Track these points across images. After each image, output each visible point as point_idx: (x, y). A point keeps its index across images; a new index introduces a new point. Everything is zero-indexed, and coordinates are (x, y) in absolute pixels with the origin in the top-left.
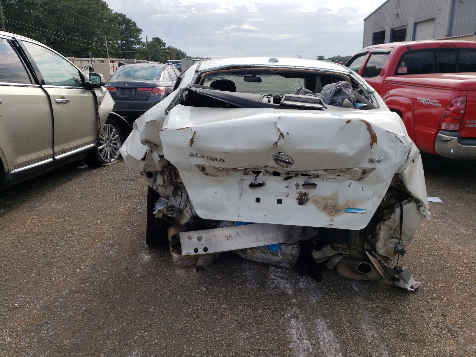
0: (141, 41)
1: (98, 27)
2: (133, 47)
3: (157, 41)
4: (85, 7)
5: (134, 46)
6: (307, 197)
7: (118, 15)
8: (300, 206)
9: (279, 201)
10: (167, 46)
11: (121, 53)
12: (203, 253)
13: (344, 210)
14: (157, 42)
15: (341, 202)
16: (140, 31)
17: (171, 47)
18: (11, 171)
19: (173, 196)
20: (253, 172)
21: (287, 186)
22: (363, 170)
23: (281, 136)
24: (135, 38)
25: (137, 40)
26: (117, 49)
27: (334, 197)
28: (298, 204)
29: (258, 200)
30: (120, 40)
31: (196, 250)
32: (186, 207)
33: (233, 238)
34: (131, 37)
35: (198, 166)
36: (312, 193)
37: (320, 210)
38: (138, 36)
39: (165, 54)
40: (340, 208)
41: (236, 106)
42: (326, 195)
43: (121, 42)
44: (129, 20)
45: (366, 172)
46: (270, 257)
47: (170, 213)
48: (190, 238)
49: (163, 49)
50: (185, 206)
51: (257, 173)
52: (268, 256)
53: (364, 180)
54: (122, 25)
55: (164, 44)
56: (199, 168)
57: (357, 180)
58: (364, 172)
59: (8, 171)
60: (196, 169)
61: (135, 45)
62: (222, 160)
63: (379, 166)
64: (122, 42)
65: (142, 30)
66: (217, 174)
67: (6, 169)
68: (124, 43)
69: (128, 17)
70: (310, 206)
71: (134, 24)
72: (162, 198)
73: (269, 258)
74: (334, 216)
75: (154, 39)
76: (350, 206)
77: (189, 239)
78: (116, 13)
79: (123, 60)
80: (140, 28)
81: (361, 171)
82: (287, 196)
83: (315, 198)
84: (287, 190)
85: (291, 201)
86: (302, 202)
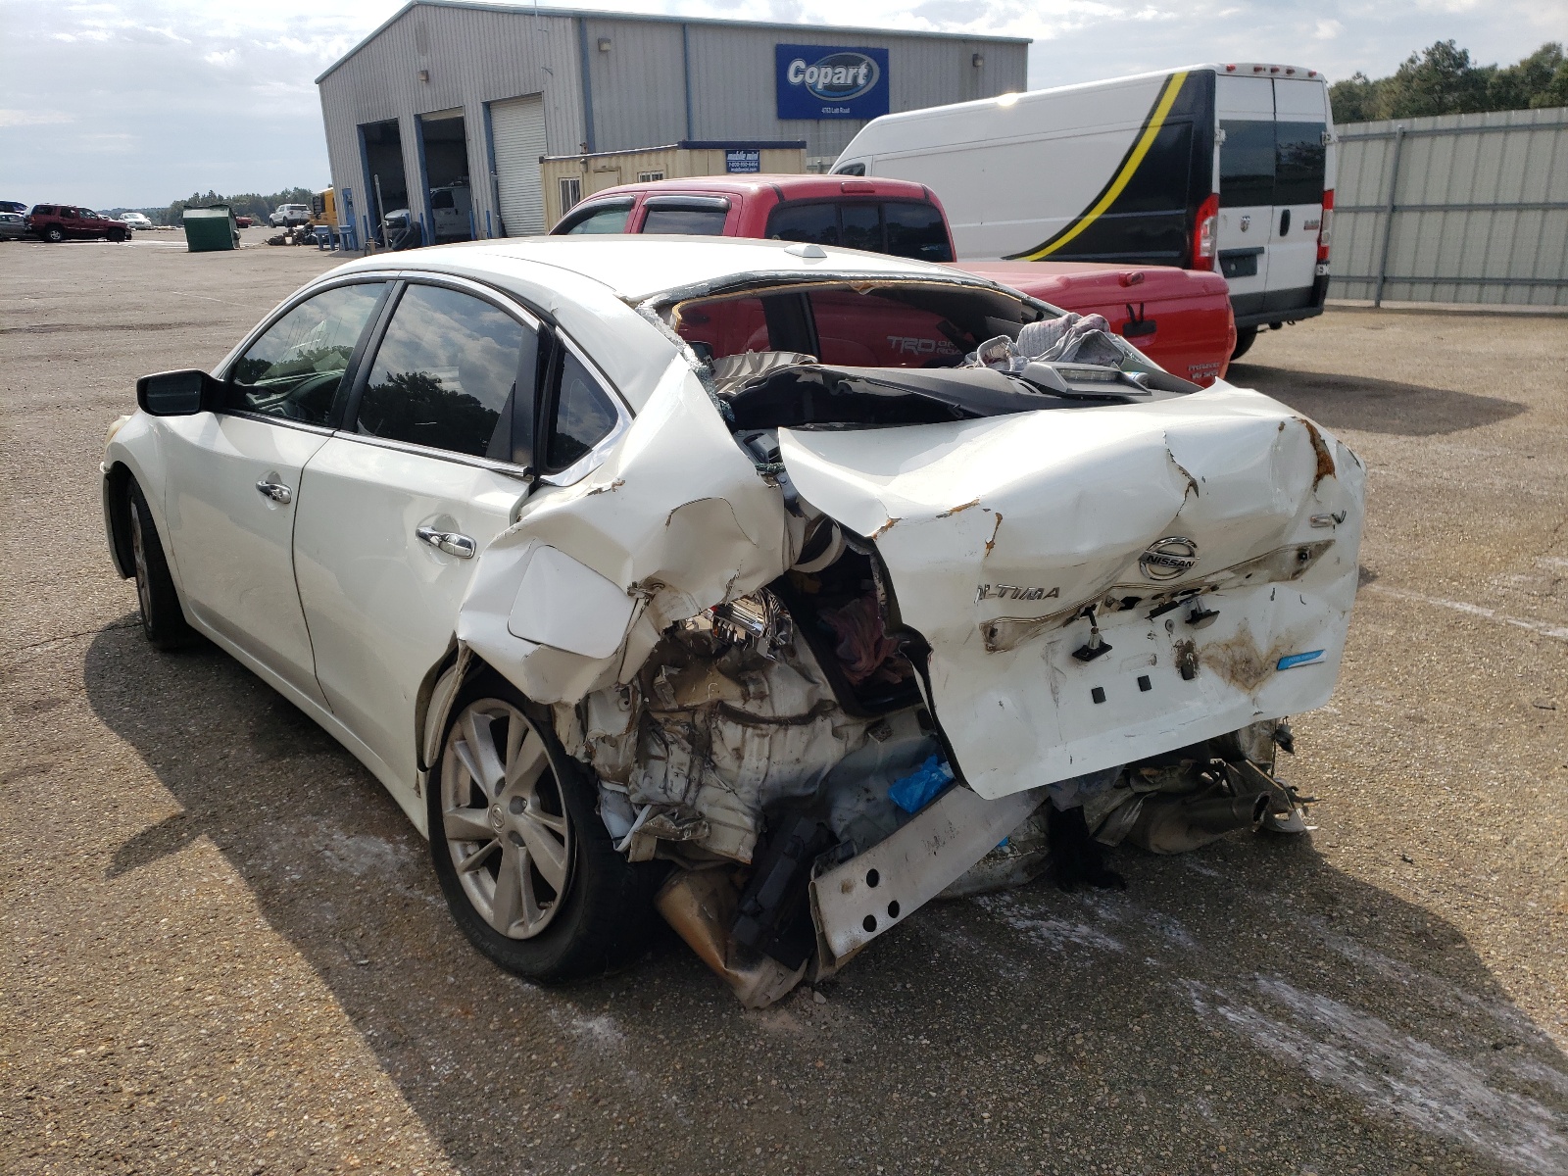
6: (1193, 652)
8: (1187, 682)
9: (1144, 684)
12: (893, 922)
13: (1274, 666)
15: (1263, 646)
19: (639, 767)
21: (1149, 634)
22: (1298, 550)
23: (1191, 488)
27: (1243, 639)
28: (1182, 680)
29: (1098, 695)
31: (870, 923)
32: (698, 791)
35: (985, 629)
36: (1205, 637)
37: (1226, 680)
40: (1263, 661)
41: (974, 414)
42: (1229, 637)
45: (1307, 552)
46: (991, 867)
47: (688, 829)
48: (846, 888)
50: (693, 787)
51: (1090, 612)
53: (1306, 576)
56: (985, 633)
57: (1288, 579)
58: (1303, 555)
60: (979, 638)
62: (1055, 593)
63: (1341, 533)
70: (1207, 678)
72: (607, 785)
74: (1257, 688)
76: (1284, 651)
77: (843, 891)
81: (1293, 554)
82: (1154, 662)
83: (1211, 652)
84: (1151, 647)
85: (1165, 675)
86: (1187, 671)
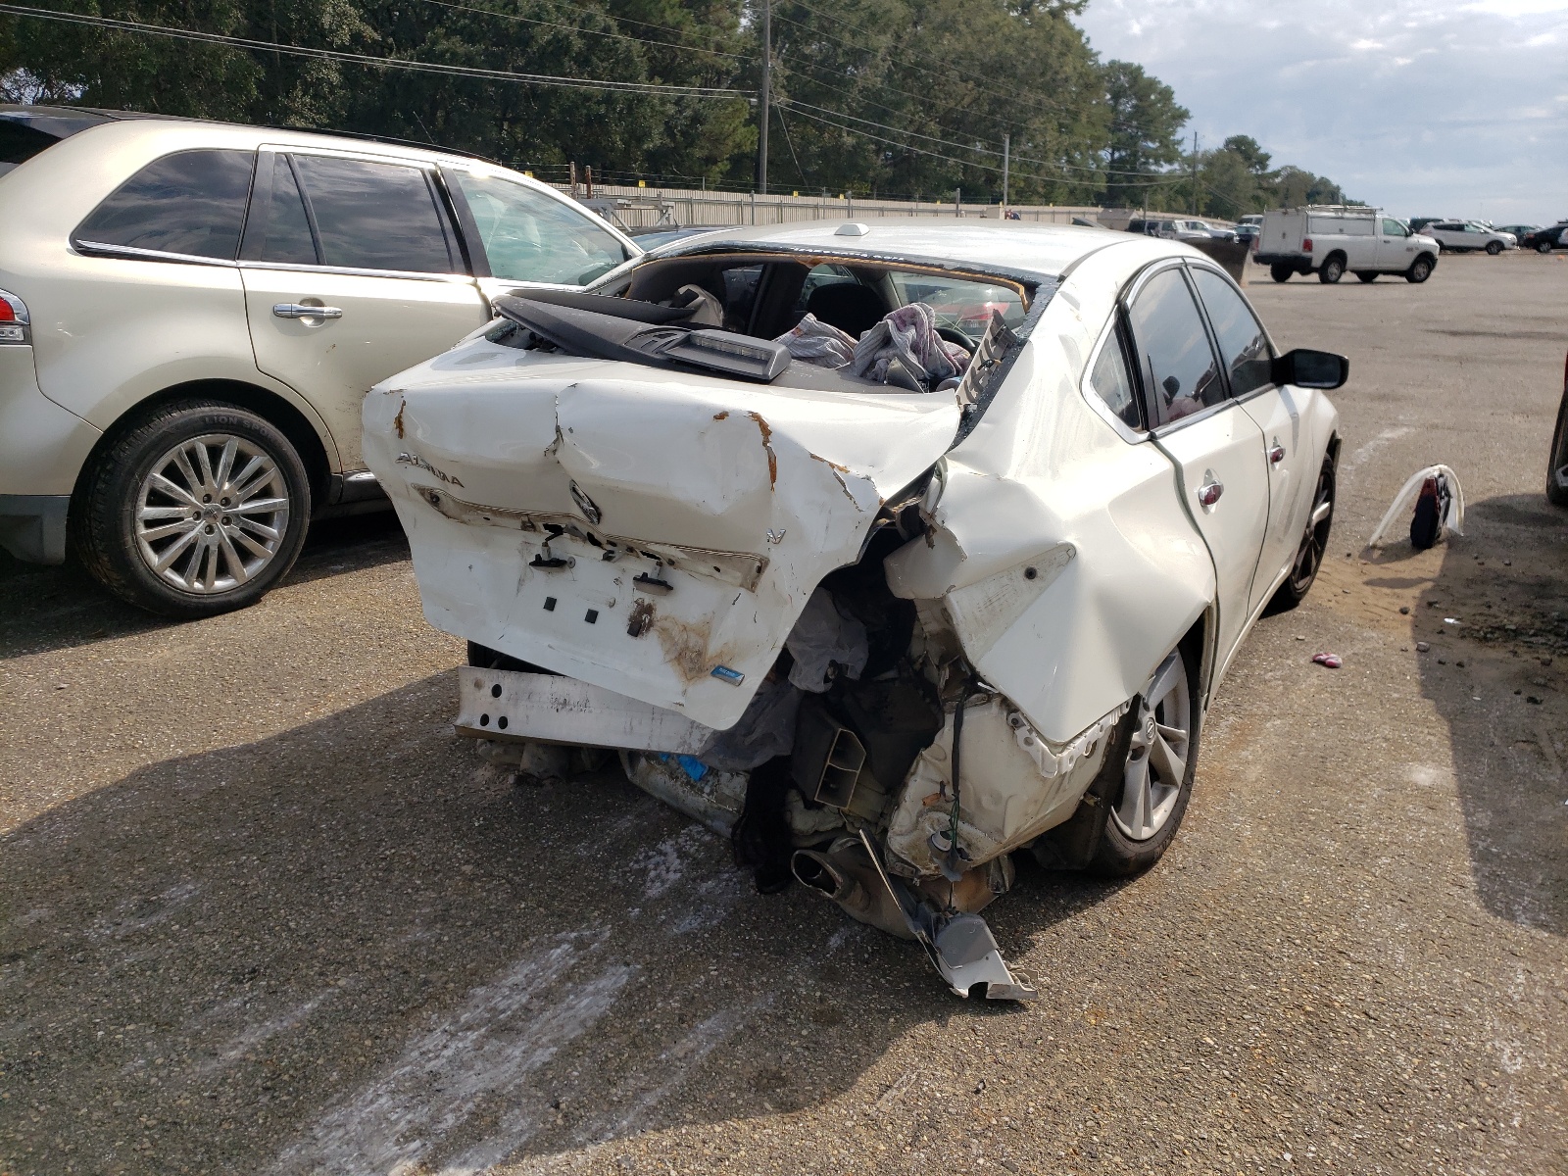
0: (1180, 149)
1: (1039, 108)
2: (1149, 171)
3: (1243, 149)
4: (1011, 50)
5: (1153, 168)
6: (650, 616)
7: (1116, 68)
8: (630, 637)
9: (592, 617)
10: (1273, 166)
11: (1104, 191)
12: (497, 730)
13: (712, 670)
14: (1241, 152)
15: (713, 647)
16: (1181, 116)
17: (1291, 167)
18: (350, 475)
20: (547, 527)
21: (617, 580)
22: (760, 561)
23: (559, 435)
24: (1161, 142)
25: (1167, 146)
26: (1092, 176)
27: (704, 632)
28: (627, 633)
29: (550, 604)
30: (1110, 147)
31: (485, 720)
33: (571, 710)
34: (1147, 137)
35: (422, 491)
36: (664, 607)
37: (668, 658)
38: (1173, 133)
39: (1260, 193)
40: (706, 661)
42: (690, 620)
43: (1112, 154)
44: (1152, 84)
46: (685, 792)
48: (477, 684)
49: (1257, 176)
51: (556, 531)
52: (680, 788)
54: (1124, 100)
55: (1263, 160)
56: (423, 494)
57: (750, 589)
58: (760, 568)
59: (342, 473)
60: (416, 495)
61: (1157, 163)
62: (456, 481)
63: (775, 555)
64: (1117, 155)
65: (1191, 114)
66: (465, 517)
67: (335, 468)
68: (1121, 157)
69: (1148, 74)
70: (650, 644)
71: (1167, 94)
73: (681, 794)
74: (692, 682)
75: (1229, 142)
76: (726, 661)
77: (475, 686)
78: (1113, 63)
79: (1097, 213)
80: (1183, 108)
81: (757, 565)
82: (612, 605)
83: (667, 624)
84: (614, 591)
85: (615, 622)
86: (637, 628)
